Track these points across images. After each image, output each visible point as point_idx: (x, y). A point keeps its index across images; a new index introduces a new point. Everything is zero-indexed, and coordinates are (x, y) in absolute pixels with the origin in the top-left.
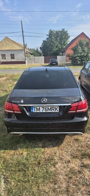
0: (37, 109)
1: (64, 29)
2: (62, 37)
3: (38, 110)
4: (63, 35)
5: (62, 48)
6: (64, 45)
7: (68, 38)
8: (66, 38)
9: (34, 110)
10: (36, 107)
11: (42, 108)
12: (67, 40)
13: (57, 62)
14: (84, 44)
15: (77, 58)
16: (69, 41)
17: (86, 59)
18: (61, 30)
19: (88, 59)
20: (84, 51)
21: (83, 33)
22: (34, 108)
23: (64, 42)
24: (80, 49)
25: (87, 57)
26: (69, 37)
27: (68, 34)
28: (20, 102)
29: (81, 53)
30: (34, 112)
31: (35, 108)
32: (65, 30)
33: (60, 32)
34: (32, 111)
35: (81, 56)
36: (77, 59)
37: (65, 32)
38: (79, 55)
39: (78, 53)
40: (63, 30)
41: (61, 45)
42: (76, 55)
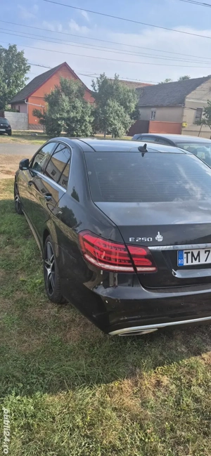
0: (193, 255)
1: (14, 46)
2: (11, 65)
3: (196, 260)
4: (13, 62)
5: (11, 92)
6: (17, 86)
7: (25, 71)
8: (20, 70)
9: (185, 260)
10: (191, 251)
11: (206, 252)
12: (23, 74)
13: (9, 126)
14: (73, 91)
15: (59, 122)
16: (28, 78)
17: (81, 126)
18: (7, 48)
19: (83, 128)
20: (74, 107)
21: (65, 65)
22: (185, 255)
23: (17, 78)
24: (65, 102)
25: (83, 123)
26: (28, 69)
27: (23, 60)
28: (154, 239)
29: (68, 112)
30: (185, 264)
31: (187, 253)
32: (19, 50)
33: (6, 51)
34: (179, 262)
35: (68, 119)
36: (59, 125)
37: (19, 54)
38: (65, 115)
39: (63, 110)
40: (12, 48)
41: (9, 85)
42: (58, 116)
